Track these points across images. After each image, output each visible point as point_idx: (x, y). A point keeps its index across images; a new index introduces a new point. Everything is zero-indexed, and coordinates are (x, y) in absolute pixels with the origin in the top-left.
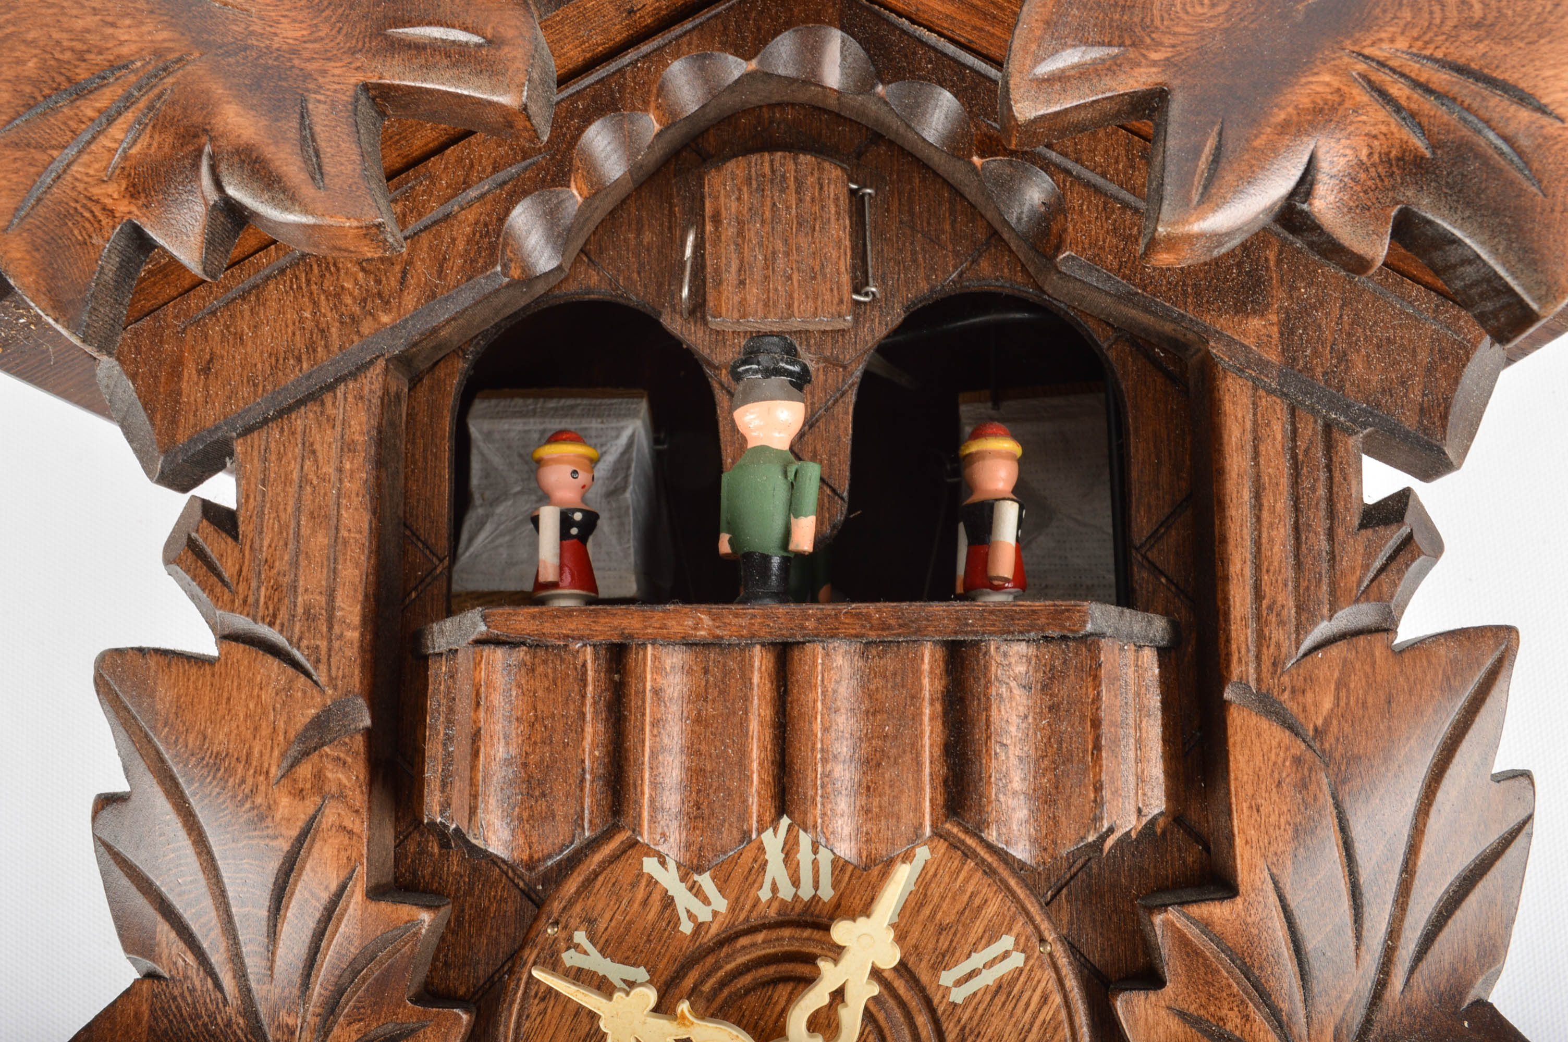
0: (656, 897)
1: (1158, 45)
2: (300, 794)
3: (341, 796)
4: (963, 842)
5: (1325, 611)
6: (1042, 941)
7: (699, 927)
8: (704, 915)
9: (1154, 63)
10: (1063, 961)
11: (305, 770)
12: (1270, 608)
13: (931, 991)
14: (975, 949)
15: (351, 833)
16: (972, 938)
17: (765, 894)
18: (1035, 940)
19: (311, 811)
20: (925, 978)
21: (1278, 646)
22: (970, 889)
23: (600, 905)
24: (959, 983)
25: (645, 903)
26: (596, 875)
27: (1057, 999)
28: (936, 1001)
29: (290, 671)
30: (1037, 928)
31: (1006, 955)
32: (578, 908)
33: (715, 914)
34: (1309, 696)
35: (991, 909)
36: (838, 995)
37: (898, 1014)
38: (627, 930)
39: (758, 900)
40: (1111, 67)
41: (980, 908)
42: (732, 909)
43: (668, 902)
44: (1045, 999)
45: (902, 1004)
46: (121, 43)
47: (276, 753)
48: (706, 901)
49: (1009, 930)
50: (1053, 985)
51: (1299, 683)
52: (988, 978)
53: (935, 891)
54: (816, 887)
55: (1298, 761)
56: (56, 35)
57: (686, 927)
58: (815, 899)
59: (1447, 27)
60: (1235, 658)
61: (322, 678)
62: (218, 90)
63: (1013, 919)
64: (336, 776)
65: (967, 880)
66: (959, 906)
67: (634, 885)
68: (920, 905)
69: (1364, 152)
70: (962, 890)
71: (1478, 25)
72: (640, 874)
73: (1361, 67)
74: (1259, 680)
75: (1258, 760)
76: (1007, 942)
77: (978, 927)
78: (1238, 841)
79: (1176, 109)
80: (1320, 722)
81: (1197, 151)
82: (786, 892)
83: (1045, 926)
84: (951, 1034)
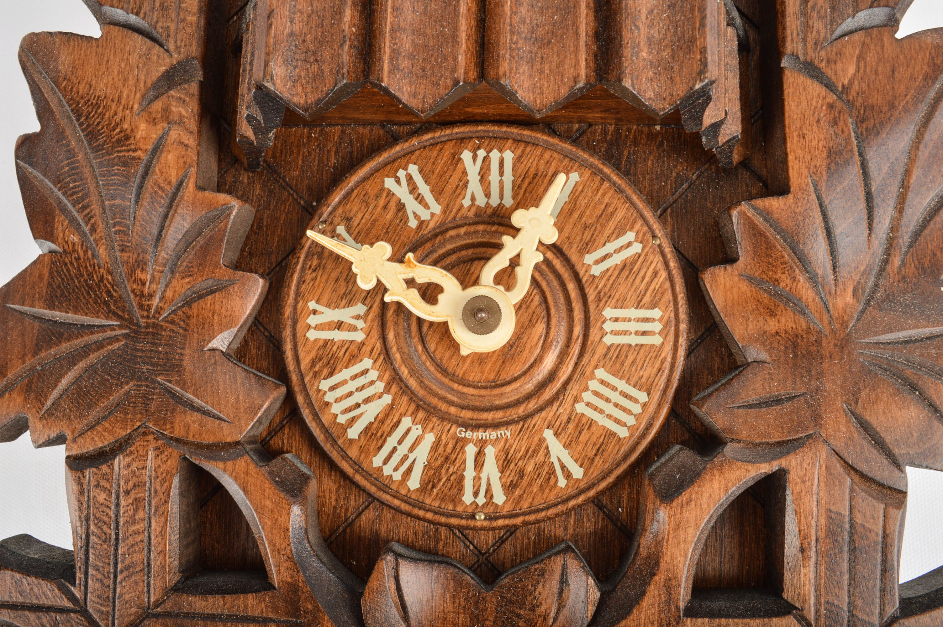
0: (392, 205)
2: (154, 122)
3: (181, 122)
4: (601, 171)
5: (850, 11)
6: (654, 237)
7: (421, 223)
8: (425, 215)
10: (668, 250)
11: (158, 106)
12: (813, 8)
13: (578, 267)
14: (608, 240)
15: (187, 146)
16: (607, 232)
17: (467, 202)
18: (649, 236)
19: (160, 132)
20: (574, 258)
21: (818, 32)
22: (606, 200)
23: (355, 209)
24: (597, 262)
25: (385, 207)
26: (352, 190)
27: (663, 275)
28: (581, 274)
29: (149, 42)
30: (650, 228)
31: (629, 244)
32: (340, 210)
33: (433, 215)
34: (839, 65)
35: (619, 215)
36: (515, 262)
37: (555, 283)
38: (373, 225)
39: (462, 206)
41: (612, 214)
42: (444, 212)
43: (401, 207)
44: (655, 274)
45: (558, 277)
47: (138, 95)
48: (427, 207)
49: (631, 229)
50: (660, 266)
51: (833, 57)
52: (617, 260)
53: (583, 202)
54: (501, 197)
55: (831, 106)
57: (413, 223)
58: (501, 206)
60: (789, 39)
61: (172, 47)
63: (634, 222)
64: (177, 109)
65: (604, 195)
66: (598, 212)
67: (378, 196)
68: (571, 212)
70: (600, 202)
72: (382, 189)
74: (806, 54)
75: (804, 104)
76: (630, 236)
77: (611, 225)
78: (791, 157)
80: (846, 82)
82: (481, 201)
83: (656, 226)
84: (591, 296)
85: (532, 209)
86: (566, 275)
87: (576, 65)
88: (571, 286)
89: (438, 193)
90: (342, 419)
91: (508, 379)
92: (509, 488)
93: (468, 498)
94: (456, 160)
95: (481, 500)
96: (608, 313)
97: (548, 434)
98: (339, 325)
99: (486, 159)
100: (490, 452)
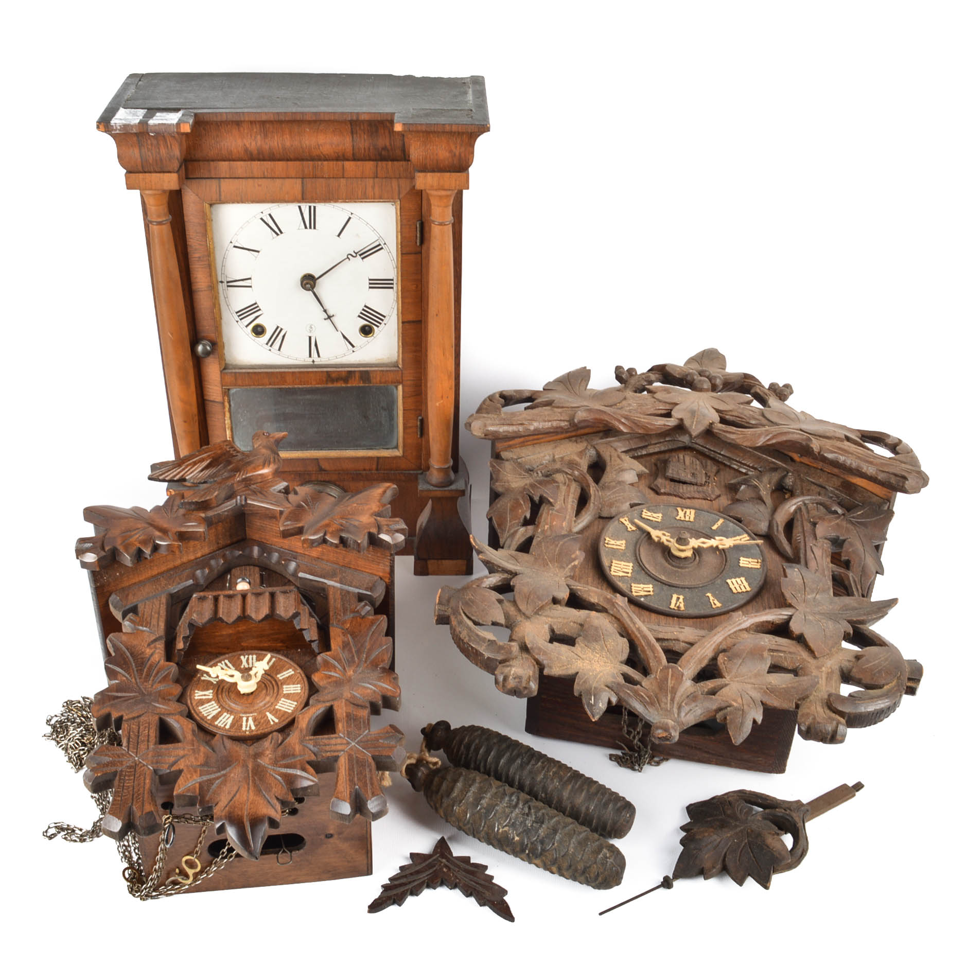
2: (151, 649)
3: (159, 648)
6: (298, 670)
10: (301, 673)
12: (338, 614)
13: (275, 677)
14: (284, 671)
15: (161, 653)
19: (153, 651)
20: (273, 676)
21: (339, 619)
24: (281, 676)
27: (300, 678)
29: (150, 633)
30: (296, 669)
31: (290, 672)
34: (345, 625)
35: (287, 666)
37: (268, 680)
41: (285, 665)
44: (298, 678)
50: (300, 676)
51: (343, 623)
52: (287, 675)
55: (344, 633)
60: (331, 621)
61: (156, 634)
63: (292, 668)
64: (158, 646)
68: (272, 664)
74: (336, 623)
75: (335, 633)
77: (285, 668)
78: (332, 644)
80: (347, 628)
84: (279, 683)
85: (261, 662)
86: (271, 679)
87: (266, 612)
88: (274, 682)
89: (234, 665)
90: (205, 715)
91: (256, 703)
92: (256, 726)
93: (244, 729)
94: (239, 658)
95: (248, 729)
96: (284, 686)
97: (268, 714)
98: (205, 695)
99: (248, 658)
100: (250, 719)
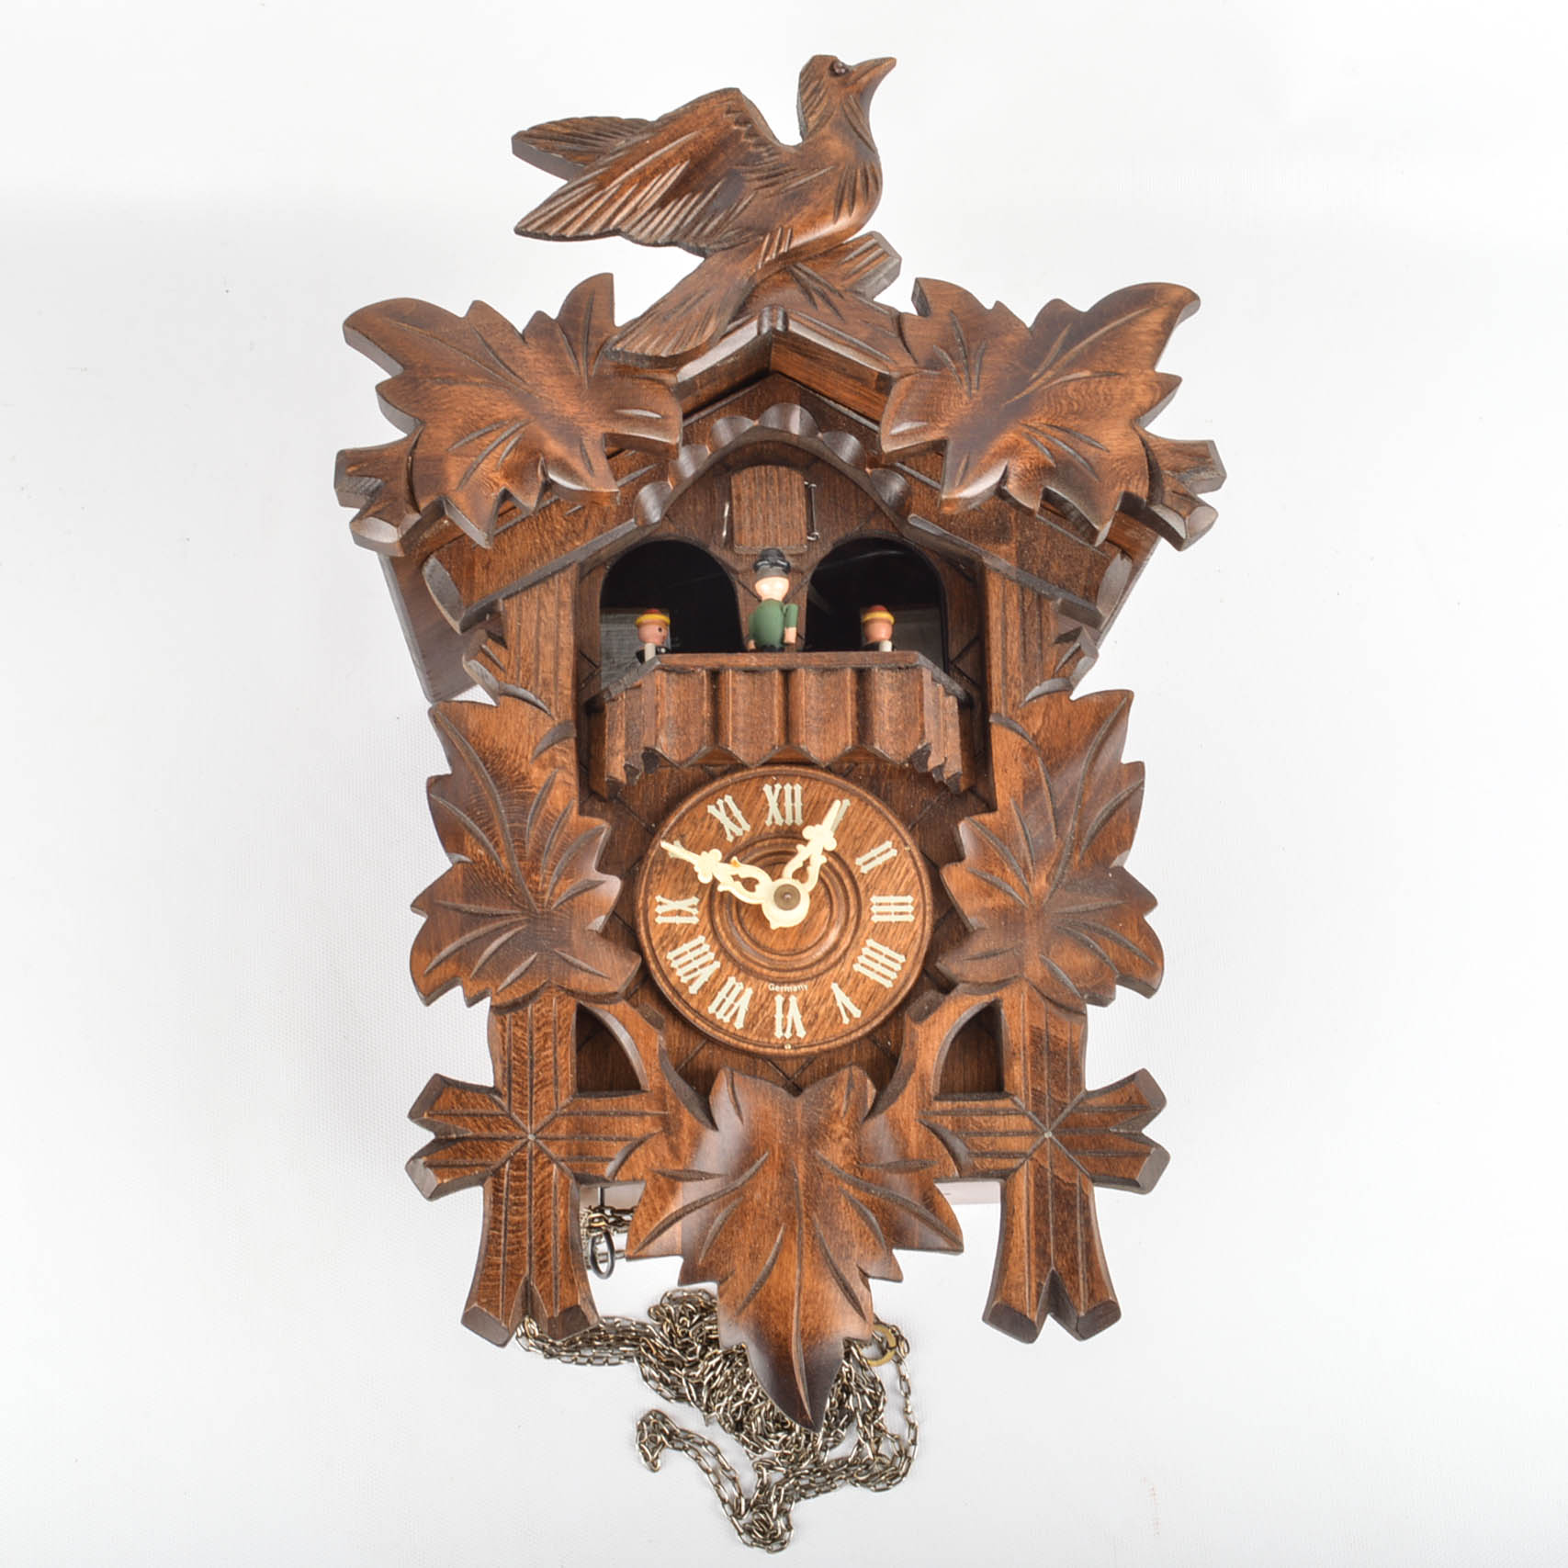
0: (714, 826)
1: (944, 421)
2: (544, 767)
3: (563, 767)
4: (865, 798)
5: (1038, 681)
6: (906, 844)
7: (736, 838)
8: (739, 832)
9: (941, 429)
10: (916, 854)
11: (546, 756)
12: (1011, 680)
13: (852, 868)
14: (873, 847)
15: (569, 784)
16: (872, 841)
17: (769, 822)
18: (902, 844)
19: (549, 774)
20: (848, 861)
21: (1015, 697)
22: (870, 819)
23: (687, 828)
24: (865, 863)
25: (709, 827)
26: (684, 815)
27: (913, 871)
28: (854, 872)
29: (536, 709)
30: (903, 839)
31: (888, 850)
32: (676, 829)
33: (744, 832)
34: (1030, 720)
35: (880, 830)
36: (807, 862)
37: (835, 879)
38: (701, 839)
39: (765, 825)
40: (923, 430)
41: (875, 829)
42: (752, 830)
43: (721, 827)
44: (907, 871)
45: (837, 875)
46: (499, 413)
47: (531, 748)
48: (739, 826)
49: (889, 839)
50: (911, 865)
51: (1025, 714)
52: (879, 861)
53: (853, 821)
54: (794, 818)
55: (1025, 749)
56: (470, 408)
57: (730, 838)
58: (794, 824)
59: (1063, 414)
60: (994, 703)
61: (553, 713)
62: (545, 434)
63: (891, 834)
64: (560, 758)
65: (868, 815)
66: (865, 828)
67: (703, 819)
68: (844, 828)
69: (1028, 466)
70: (866, 820)
71: (1074, 413)
72: (707, 814)
73: (1026, 430)
74: (1006, 713)
75: (1006, 749)
76: (888, 844)
77: (874, 838)
78: (997, 786)
79: (950, 448)
80: (1035, 732)
81: (958, 465)
82: (779, 821)
83: (907, 837)
84: (862, 888)
85: (818, 826)
86: (843, 874)
87: (846, 736)
88: (847, 881)
89: (747, 816)
90: (684, 980)
91: (804, 948)
92: (808, 1026)
93: (778, 1033)
94: (760, 792)
95: (788, 1035)
96: (874, 899)
97: (835, 987)
98: (679, 913)
99: (782, 791)
100: (793, 1000)
